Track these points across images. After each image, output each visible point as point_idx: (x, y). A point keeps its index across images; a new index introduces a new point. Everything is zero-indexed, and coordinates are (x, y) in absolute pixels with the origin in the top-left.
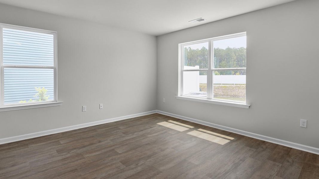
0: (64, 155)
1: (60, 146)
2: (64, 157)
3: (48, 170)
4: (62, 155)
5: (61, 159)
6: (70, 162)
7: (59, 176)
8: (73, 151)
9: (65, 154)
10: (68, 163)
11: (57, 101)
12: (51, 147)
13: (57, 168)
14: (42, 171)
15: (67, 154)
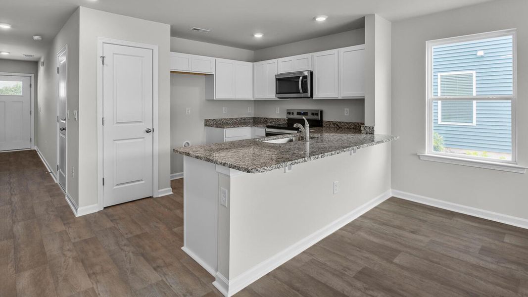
0: (487, 261)
1: (496, 242)
2: (482, 263)
3: (439, 264)
4: (482, 260)
5: (474, 263)
6: (481, 279)
7: (442, 284)
8: (508, 266)
9: (489, 259)
10: (476, 277)
11: (517, 164)
12: (481, 237)
13: (453, 271)
14: (431, 261)
15: (492, 263)
